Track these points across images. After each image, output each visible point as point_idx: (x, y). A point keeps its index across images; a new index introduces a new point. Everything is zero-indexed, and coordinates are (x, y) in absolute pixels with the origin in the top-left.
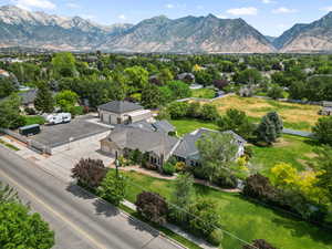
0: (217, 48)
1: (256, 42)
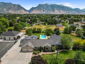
0: (14, 12)
1: (24, 11)
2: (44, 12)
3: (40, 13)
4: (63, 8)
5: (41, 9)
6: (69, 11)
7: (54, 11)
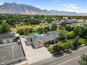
2: (13, 12)
3: (8, 13)
4: (33, 9)
5: (9, 9)
6: (39, 12)
7: (25, 11)
